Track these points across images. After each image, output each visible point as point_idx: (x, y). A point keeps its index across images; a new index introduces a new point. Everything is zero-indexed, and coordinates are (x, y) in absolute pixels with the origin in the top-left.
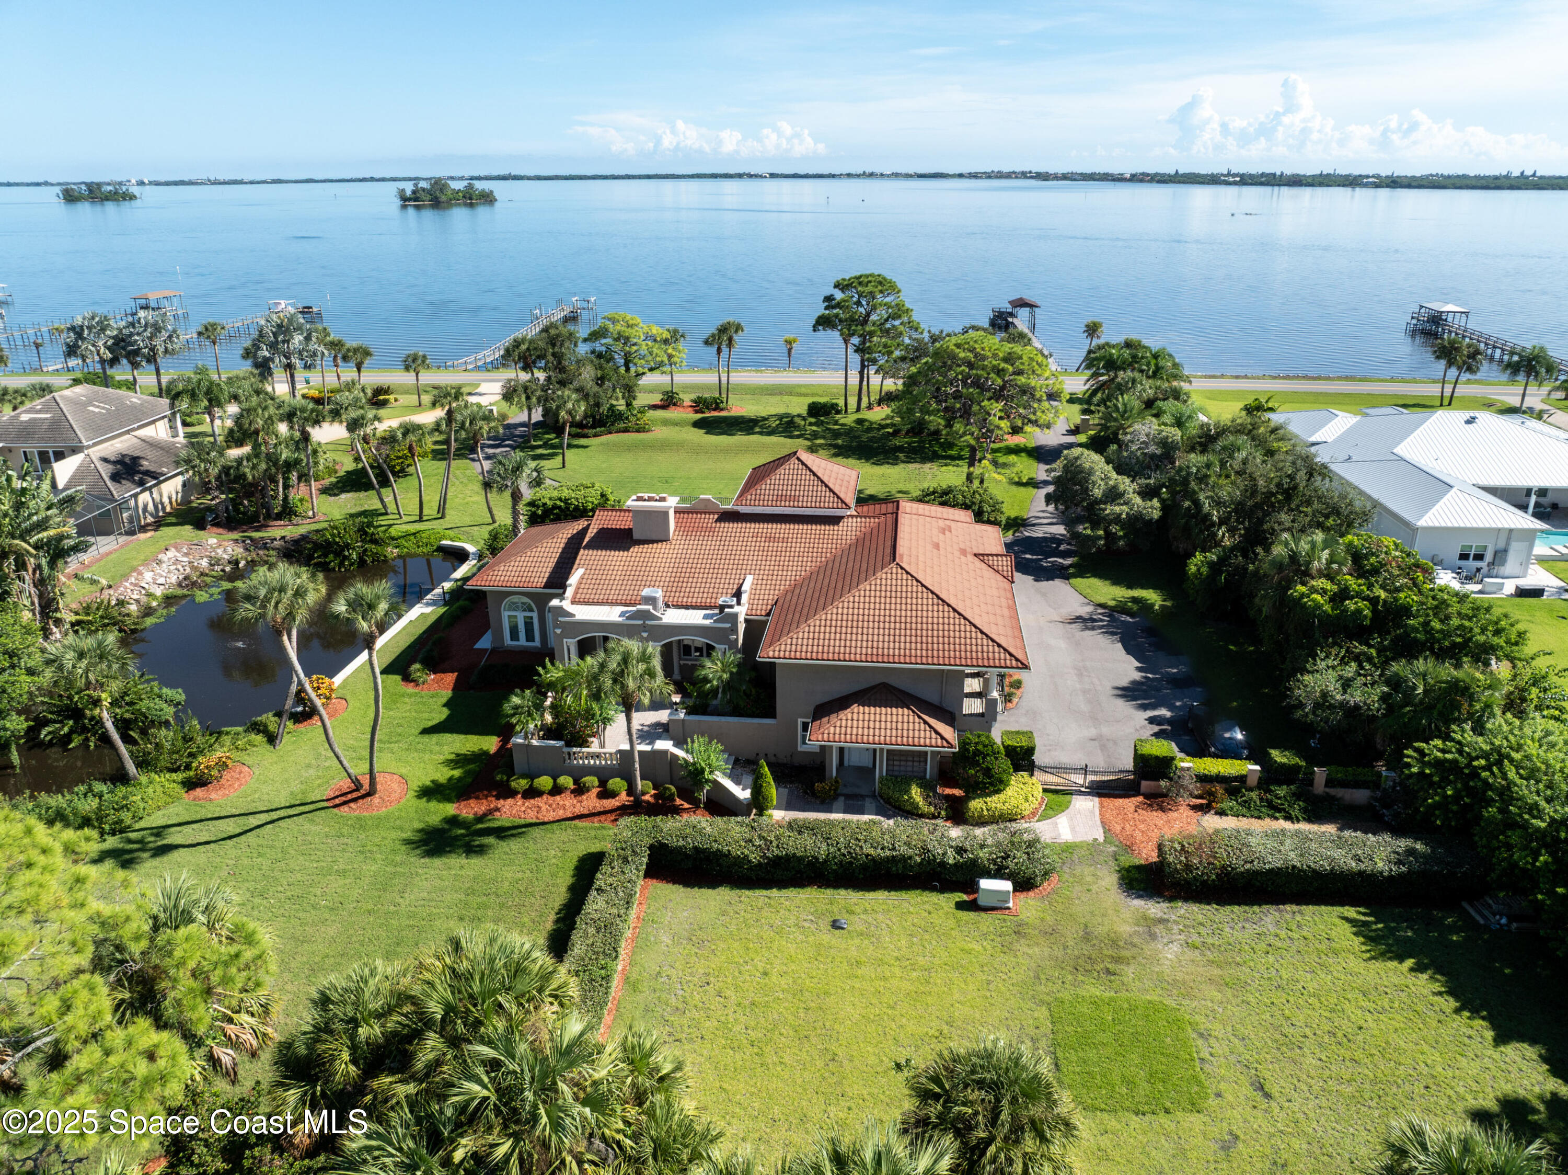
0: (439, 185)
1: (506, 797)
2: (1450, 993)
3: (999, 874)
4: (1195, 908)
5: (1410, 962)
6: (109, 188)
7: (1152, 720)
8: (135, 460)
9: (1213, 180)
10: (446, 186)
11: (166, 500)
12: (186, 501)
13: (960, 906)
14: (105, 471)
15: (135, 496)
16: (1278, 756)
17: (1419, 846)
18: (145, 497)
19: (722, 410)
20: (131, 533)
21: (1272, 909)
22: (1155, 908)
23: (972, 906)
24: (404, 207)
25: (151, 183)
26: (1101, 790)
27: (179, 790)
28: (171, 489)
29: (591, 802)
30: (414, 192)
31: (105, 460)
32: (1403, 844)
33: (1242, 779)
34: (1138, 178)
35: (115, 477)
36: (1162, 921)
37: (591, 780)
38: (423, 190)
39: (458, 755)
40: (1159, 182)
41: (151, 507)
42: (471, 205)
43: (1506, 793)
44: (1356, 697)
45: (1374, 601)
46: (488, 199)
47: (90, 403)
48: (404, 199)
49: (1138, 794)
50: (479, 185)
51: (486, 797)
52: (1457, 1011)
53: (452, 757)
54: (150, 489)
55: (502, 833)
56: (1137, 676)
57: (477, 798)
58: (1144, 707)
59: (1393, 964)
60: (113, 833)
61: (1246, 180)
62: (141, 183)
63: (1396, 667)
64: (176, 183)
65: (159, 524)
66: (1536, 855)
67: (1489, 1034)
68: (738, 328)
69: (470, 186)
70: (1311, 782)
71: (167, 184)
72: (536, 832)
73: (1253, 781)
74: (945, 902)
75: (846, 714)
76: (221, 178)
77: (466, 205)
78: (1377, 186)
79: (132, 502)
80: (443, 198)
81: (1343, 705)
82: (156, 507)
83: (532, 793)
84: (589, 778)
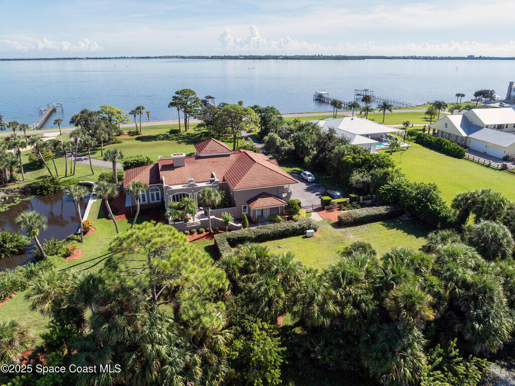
2: (405, 232)
3: (309, 229)
4: (350, 228)
5: (395, 229)
7: (317, 195)
9: (236, 58)
13: (303, 238)
16: (352, 195)
17: (388, 207)
19: (139, 134)
21: (365, 225)
22: (343, 230)
23: (306, 237)
26: (317, 210)
29: (196, 236)
32: (385, 207)
33: (346, 202)
34: (213, 58)
36: (345, 232)
37: (195, 230)
40: (221, 59)
43: (404, 192)
44: (365, 179)
45: (361, 158)
49: (324, 210)
52: (408, 235)
56: (307, 186)
58: (313, 193)
59: (393, 230)
61: (246, 58)
63: (372, 172)
66: (413, 201)
67: (415, 237)
68: (143, 108)
70: (359, 200)
73: (348, 202)
75: (258, 201)
78: (283, 59)
81: (363, 182)
84: (193, 230)
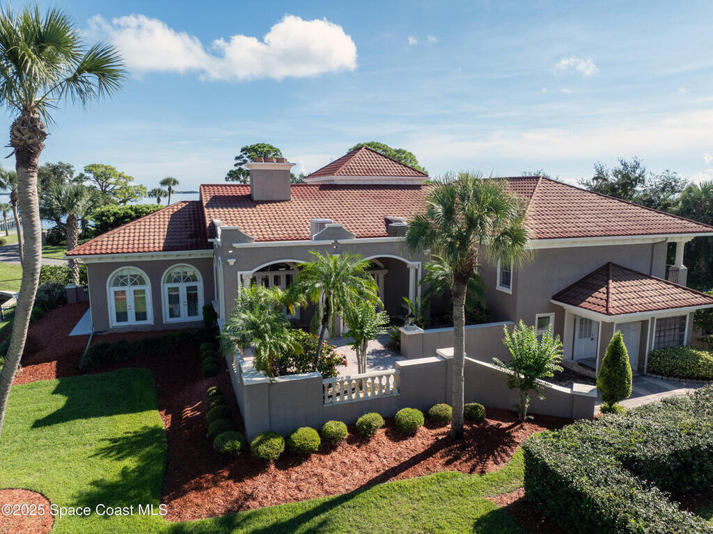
39: (114, 441)
51: (215, 483)
53: (106, 444)
57: (199, 488)
68: (175, 182)
84: (367, 417)
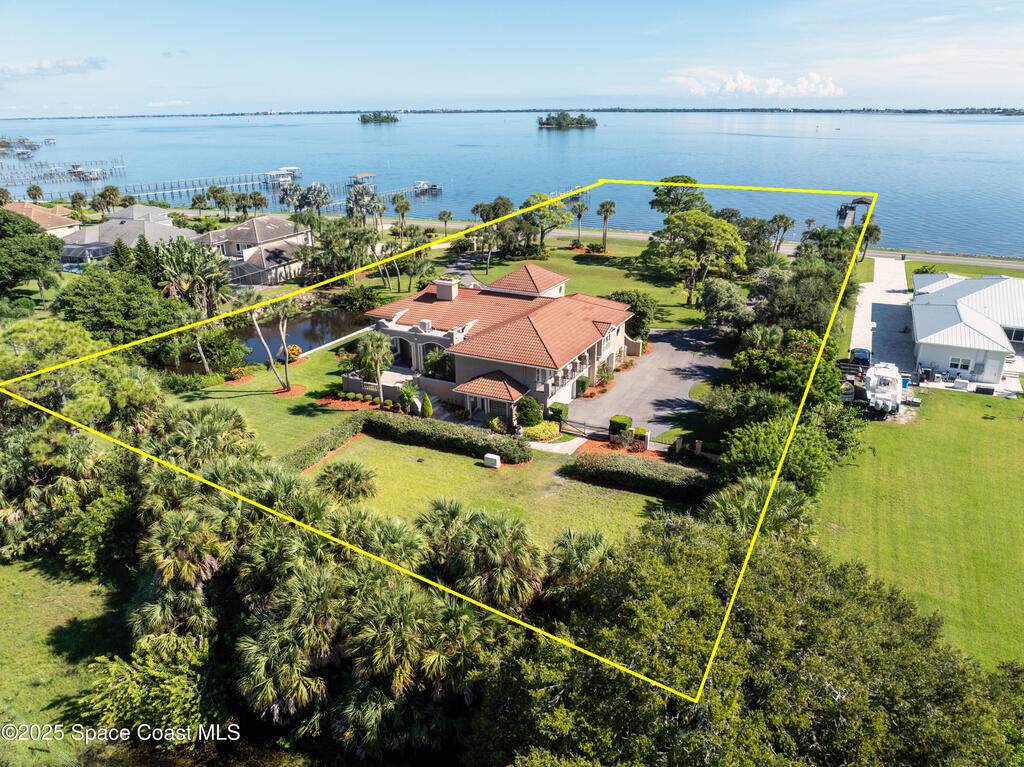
0: (563, 114)
1: (335, 399)
4: (580, 484)
6: (385, 115)
8: (281, 252)
10: (567, 115)
11: (292, 273)
12: (303, 274)
13: (476, 464)
14: (265, 255)
15: (276, 268)
18: (281, 269)
19: (601, 252)
20: (271, 285)
22: (561, 481)
23: (480, 464)
24: (541, 129)
25: (411, 112)
27: (223, 380)
28: (296, 267)
29: (366, 406)
30: (547, 119)
31: (267, 250)
35: (268, 259)
36: (559, 485)
37: (369, 397)
38: (553, 118)
41: (284, 275)
42: (581, 128)
46: (592, 124)
47: (268, 224)
48: (541, 123)
49: (607, 440)
50: (588, 115)
51: (329, 399)
53: (329, 383)
54: (284, 265)
55: (325, 412)
57: (326, 398)
60: (192, 390)
62: (406, 112)
64: (424, 112)
65: (287, 282)
69: (582, 116)
71: (420, 112)
72: (338, 413)
74: (472, 461)
75: (475, 381)
76: (449, 109)
77: (578, 128)
79: (274, 271)
80: (564, 124)
82: (286, 275)
83: (346, 399)
